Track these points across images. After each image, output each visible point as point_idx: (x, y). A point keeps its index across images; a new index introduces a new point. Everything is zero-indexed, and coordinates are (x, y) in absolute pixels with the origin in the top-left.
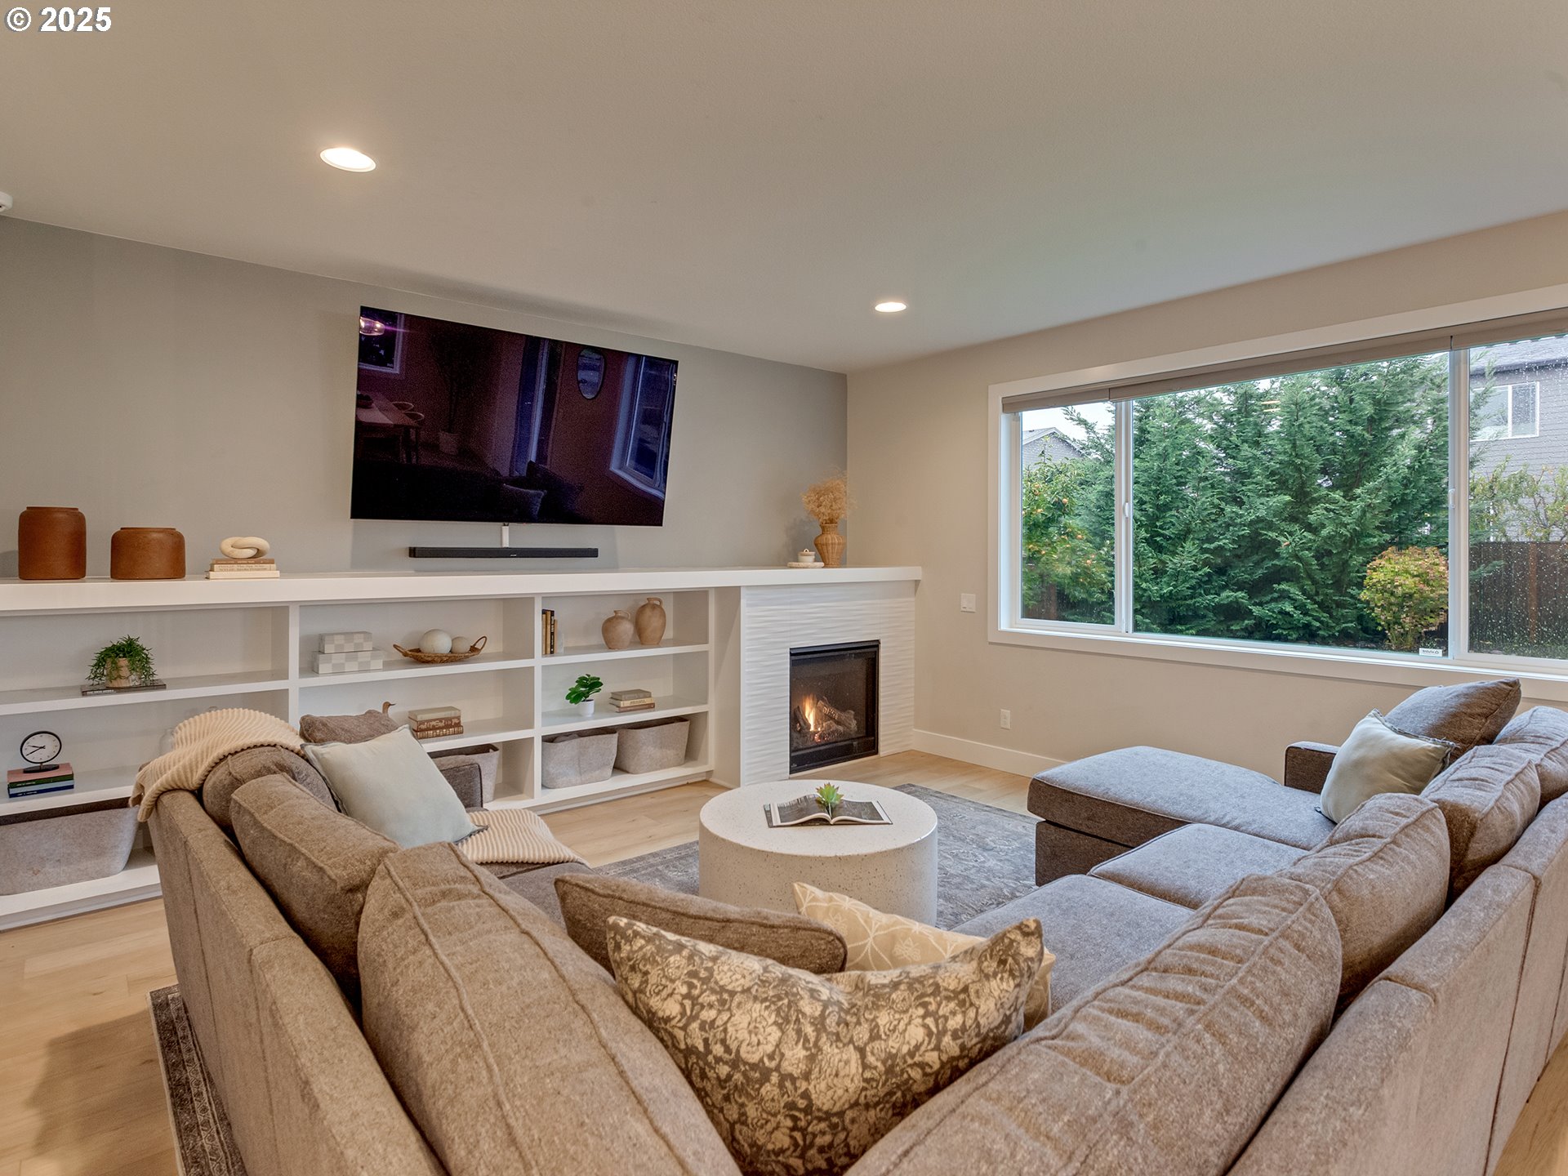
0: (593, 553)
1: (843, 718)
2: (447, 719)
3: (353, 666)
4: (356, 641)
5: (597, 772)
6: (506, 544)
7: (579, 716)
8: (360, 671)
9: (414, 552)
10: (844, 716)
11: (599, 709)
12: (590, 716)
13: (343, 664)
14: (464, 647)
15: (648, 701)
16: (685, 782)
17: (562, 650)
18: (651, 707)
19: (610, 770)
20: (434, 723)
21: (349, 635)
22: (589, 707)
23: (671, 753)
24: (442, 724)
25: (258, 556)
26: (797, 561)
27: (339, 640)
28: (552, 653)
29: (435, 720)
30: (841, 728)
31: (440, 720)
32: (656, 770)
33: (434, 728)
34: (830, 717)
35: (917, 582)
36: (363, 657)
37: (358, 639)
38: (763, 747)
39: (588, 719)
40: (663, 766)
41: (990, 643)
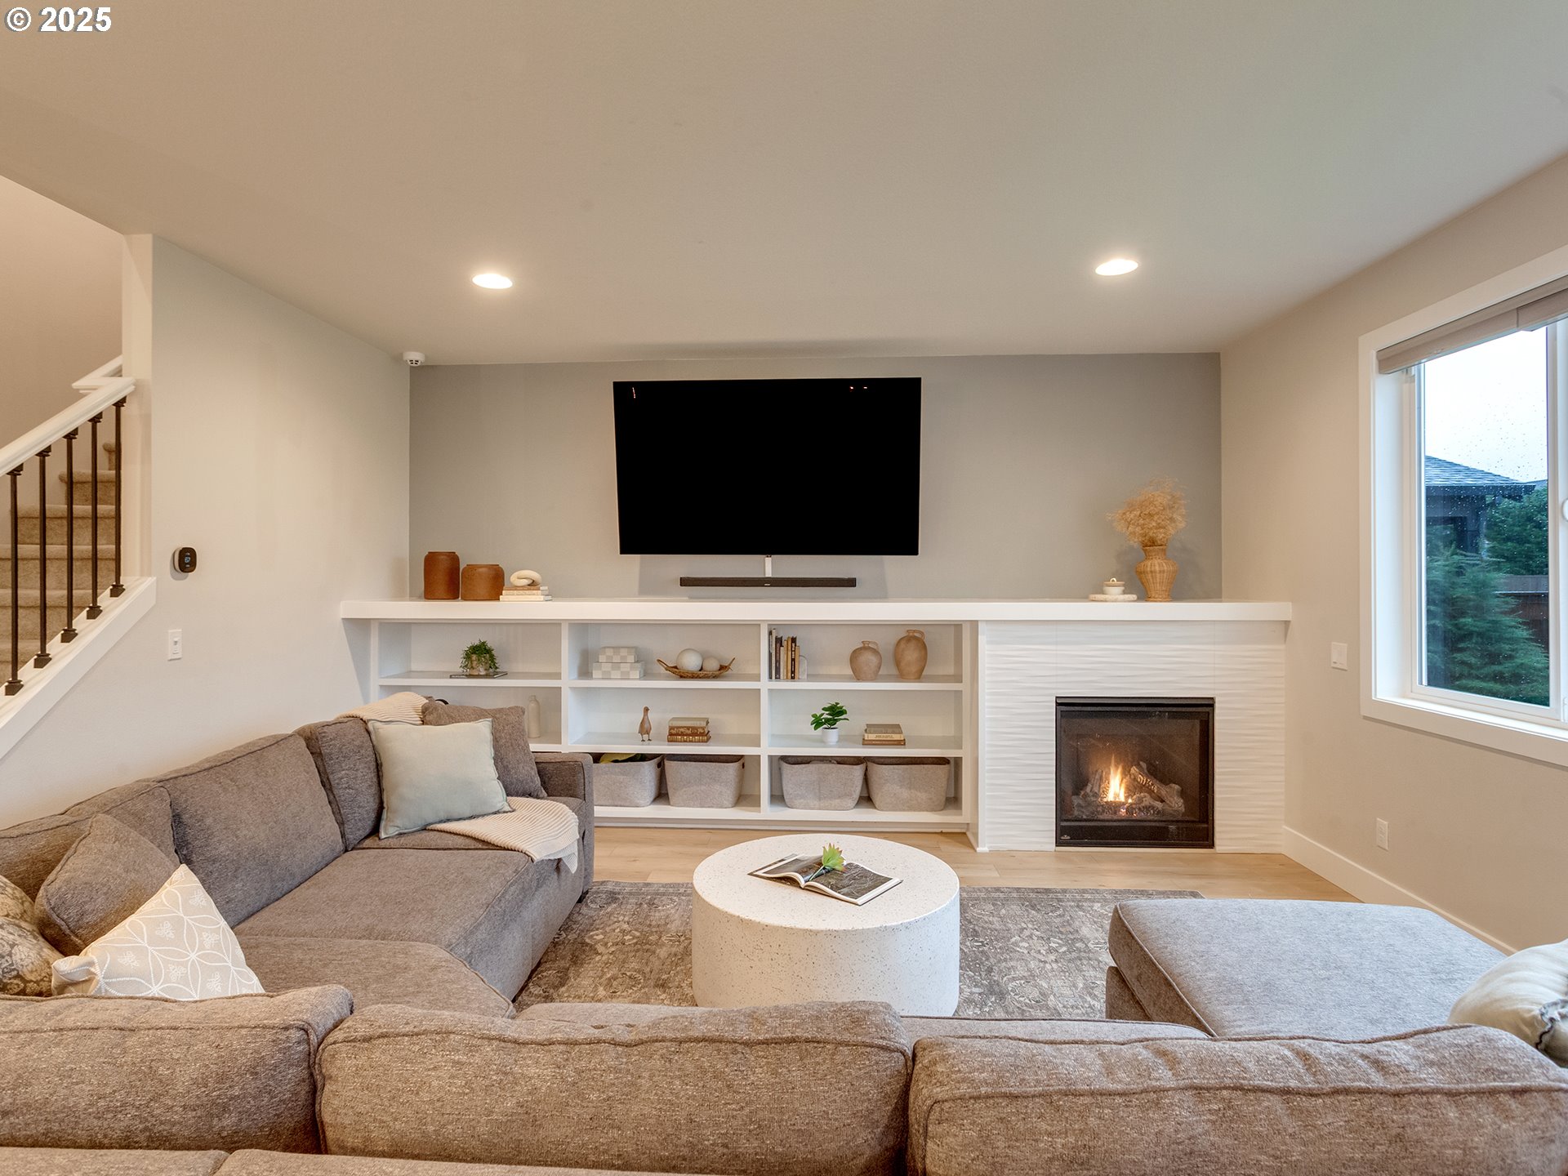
0: (851, 583)
1: (1163, 793)
2: (693, 728)
3: (616, 674)
4: (622, 654)
5: (837, 801)
6: (769, 574)
7: (822, 742)
8: (621, 679)
9: (685, 582)
10: (1164, 791)
11: (843, 740)
12: (832, 744)
13: (609, 672)
14: (712, 666)
15: (896, 737)
16: (939, 831)
17: (805, 676)
18: (901, 743)
19: (852, 803)
20: (682, 730)
21: (616, 649)
22: (833, 735)
23: (922, 796)
24: (689, 732)
25: (533, 585)
26: (1103, 593)
27: (609, 652)
28: (793, 678)
29: (683, 727)
30: (1158, 805)
31: (688, 728)
32: (904, 810)
33: (682, 734)
34: (1142, 788)
35: (1287, 623)
36: (625, 667)
37: (624, 652)
38: (1014, 808)
39: (831, 747)
40: (911, 809)
41: (1365, 718)
